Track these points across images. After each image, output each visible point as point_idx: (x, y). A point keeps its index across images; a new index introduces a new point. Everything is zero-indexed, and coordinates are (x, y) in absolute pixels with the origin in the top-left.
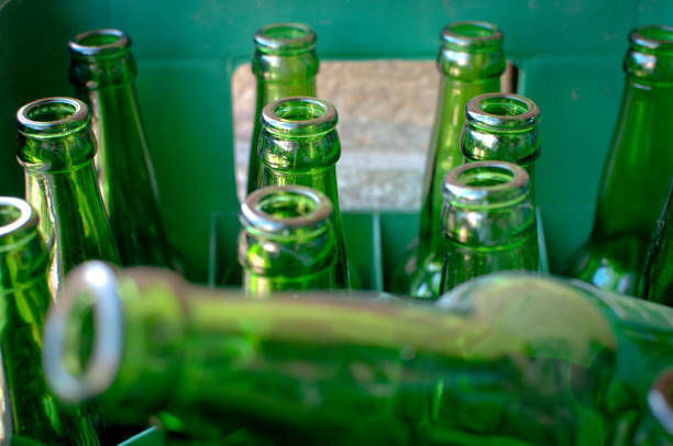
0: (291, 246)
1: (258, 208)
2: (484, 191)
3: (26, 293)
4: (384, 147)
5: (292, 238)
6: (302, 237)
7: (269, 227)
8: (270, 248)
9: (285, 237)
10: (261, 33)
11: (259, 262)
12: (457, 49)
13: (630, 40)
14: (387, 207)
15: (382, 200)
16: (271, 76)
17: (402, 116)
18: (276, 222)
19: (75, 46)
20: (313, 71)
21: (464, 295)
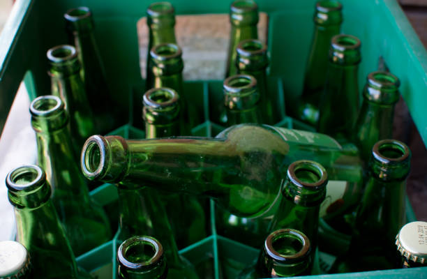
0: (163, 112)
1: (150, 98)
2: (240, 89)
3: (59, 135)
4: (209, 49)
5: (163, 110)
6: (168, 109)
7: (154, 106)
8: (155, 114)
9: (161, 109)
10: (150, 8)
11: (150, 118)
12: (237, 14)
13: (316, 8)
14: (212, 78)
15: (210, 74)
16: (155, 27)
17: (218, 35)
18: (157, 104)
19: (68, 17)
20: (173, 24)
21: (226, 133)
